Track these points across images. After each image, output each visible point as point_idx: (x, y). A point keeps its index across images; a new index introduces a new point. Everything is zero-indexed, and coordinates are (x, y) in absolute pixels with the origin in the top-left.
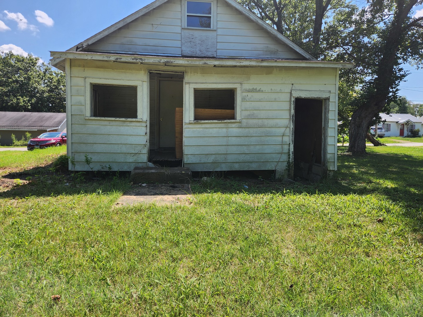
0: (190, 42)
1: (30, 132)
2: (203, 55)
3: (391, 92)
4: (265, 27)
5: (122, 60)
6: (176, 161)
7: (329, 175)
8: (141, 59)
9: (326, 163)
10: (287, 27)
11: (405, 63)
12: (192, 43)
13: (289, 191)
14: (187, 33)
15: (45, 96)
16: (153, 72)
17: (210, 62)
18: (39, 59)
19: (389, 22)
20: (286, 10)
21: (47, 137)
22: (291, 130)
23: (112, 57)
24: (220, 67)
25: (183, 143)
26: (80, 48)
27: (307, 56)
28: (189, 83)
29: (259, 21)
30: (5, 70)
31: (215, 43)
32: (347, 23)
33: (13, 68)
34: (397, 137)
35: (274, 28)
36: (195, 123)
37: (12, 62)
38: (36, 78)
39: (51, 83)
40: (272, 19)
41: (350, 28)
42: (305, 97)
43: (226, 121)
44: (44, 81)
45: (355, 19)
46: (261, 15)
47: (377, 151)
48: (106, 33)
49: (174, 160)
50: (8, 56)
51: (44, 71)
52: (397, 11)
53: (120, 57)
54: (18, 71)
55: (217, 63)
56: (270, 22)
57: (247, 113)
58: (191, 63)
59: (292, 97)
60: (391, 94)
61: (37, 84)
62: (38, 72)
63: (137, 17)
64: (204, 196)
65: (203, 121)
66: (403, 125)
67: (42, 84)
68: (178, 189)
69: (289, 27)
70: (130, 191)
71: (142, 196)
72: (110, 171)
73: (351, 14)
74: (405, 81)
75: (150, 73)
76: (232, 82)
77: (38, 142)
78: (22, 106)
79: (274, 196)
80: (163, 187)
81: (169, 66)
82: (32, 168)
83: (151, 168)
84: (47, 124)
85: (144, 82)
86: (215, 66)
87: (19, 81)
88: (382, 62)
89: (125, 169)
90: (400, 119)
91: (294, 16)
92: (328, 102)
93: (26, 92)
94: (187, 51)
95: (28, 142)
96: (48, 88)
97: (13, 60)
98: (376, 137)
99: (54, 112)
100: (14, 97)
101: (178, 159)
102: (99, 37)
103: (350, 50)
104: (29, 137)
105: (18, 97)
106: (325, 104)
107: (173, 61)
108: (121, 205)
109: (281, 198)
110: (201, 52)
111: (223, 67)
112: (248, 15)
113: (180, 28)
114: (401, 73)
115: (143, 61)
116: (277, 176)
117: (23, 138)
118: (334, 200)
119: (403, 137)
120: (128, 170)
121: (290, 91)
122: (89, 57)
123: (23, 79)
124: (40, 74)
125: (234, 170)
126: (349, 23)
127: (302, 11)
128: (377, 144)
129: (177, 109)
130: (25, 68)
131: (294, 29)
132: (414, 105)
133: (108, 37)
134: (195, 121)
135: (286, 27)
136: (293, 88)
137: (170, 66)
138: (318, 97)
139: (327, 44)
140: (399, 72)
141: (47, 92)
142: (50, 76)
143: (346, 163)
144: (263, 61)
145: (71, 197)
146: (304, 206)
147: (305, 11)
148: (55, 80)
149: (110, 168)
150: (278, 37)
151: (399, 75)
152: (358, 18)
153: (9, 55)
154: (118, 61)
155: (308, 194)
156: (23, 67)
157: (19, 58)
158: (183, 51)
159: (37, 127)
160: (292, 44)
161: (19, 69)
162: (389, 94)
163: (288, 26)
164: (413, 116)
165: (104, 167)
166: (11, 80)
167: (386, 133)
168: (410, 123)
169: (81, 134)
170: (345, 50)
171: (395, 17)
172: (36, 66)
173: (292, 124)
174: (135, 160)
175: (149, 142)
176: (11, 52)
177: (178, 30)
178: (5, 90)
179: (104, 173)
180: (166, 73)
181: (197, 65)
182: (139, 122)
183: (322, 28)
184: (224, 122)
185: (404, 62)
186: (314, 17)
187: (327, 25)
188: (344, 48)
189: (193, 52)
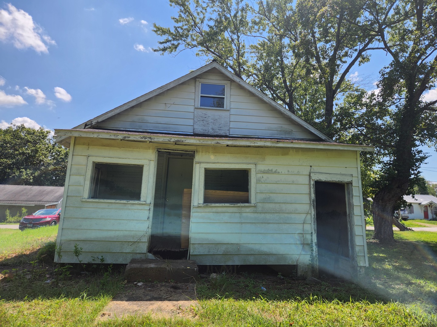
0: (203, 121)
1: (26, 207)
2: (215, 134)
3: (412, 174)
4: (278, 109)
5: (130, 139)
6: (180, 251)
7: (360, 272)
8: (150, 138)
9: (355, 257)
10: (299, 108)
11: (423, 146)
12: (205, 122)
13: (316, 297)
14: (200, 112)
15: (50, 168)
16: (162, 150)
17: (223, 141)
18: (50, 132)
19: (401, 105)
20: (297, 92)
21: (43, 214)
22: (313, 216)
23: (120, 135)
24: (233, 147)
25: (190, 230)
26: (88, 125)
27: (323, 137)
28: (199, 163)
29: (272, 103)
30: (14, 142)
31: (228, 122)
32: (358, 105)
33: (22, 140)
34: (422, 220)
35: (285, 108)
36: (204, 207)
37: (22, 135)
38: (44, 151)
39: (59, 156)
40: (284, 101)
41: (361, 109)
42: (325, 181)
43: (239, 205)
44: (52, 153)
45: (365, 102)
46: (273, 96)
47: (405, 238)
48: (118, 111)
49: (179, 250)
50: (19, 129)
51: (54, 143)
52: (408, 95)
53: (128, 136)
54: (27, 144)
55: (230, 143)
56: (282, 102)
57: (263, 196)
58: (203, 142)
59: (311, 180)
60: (413, 176)
61: (43, 157)
62: (48, 144)
63: (151, 97)
64: (212, 303)
65: (213, 205)
66: (426, 207)
67: (49, 157)
68: (181, 291)
69: (300, 108)
70: (121, 294)
71: (136, 302)
72: (103, 263)
73: (360, 97)
74: (426, 163)
75: (159, 152)
76: (246, 162)
77: (32, 220)
78: (24, 179)
79: (299, 305)
80: (163, 288)
81: (179, 145)
82: (14, 255)
83: (150, 261)
84: (47, 198)
85: (151, 161)
86: (227, 146)
87: (25, 153)
88: (398, 144)
89: (120, 261)
90: (422, 200)
91: (304, 98)
92: (351, 186)
93: (31, 165)
94: (199, 129)
95: (22, 220)
96: (55, 161)
97: (23, 133)
98: (400, 219)
99: (57, 186)
100: (17, 170)
101: (184, 249)
102: (110, 115)
103: (365, 131)
104: (24, 213)
105: (22, 170)
106: (348, 189)
107: (184, 140)
108: (108, 316)
109: (307, 307)
110: (213, 131)
111: (236, 147)
112: (262, 97)
113: (193, 107)
114: (421, 155)
115: (152, 140)
116: (299, 273)
117: (18, 214)
118: (373, 312)
119: (428, 220)
120: (124, 263)
121: (308, 174)
122: (95, 136)
123: (30, 152)
124: (49, 147)
125: (248, 264)
126: (360, 105)
127: (312, 93)
128: (403, 228)
129: (185, 190)
130: (35, 140)
131: (305, 109)
132: (433, 185)
133: (119, 114)
134: (205, 204)
135: (297, 107)
136: (312, 171)
137: (181, 145)
138: (339, 181)
139: (341, 124)
140: (418, 154)
141: (53, 165)
142: (58, 149)
143: (375, 254)
144: (278, 142)
145: (48, 303)
146: (338, 321)
147: (316, 94)
148: (63, 153)
149: (102, 260)
150: (292, 118)
151: (419, 157)
152: (368, 101)
153: (21, 128)
154: (125, 139)
155: (340, 303)
156: (33, 139)
157: (30, 130)
158: (195, 129)
159: (35, 202)
160: (306, 125)
161: (28, 141)
162: (411, 176)
163: (300, 106)
164: (434, 196)
165: (95, 259)
166: (17, 152)
167: (410, 216)
168: (433, 205)
169: (75, 218)
170: (359, 131)
171: (406, 101)
172: (46, 139)
173: (313, 210)
174: (132, 251)
175: (151, 227)
176: (23, 125)
177: (192, 109)
178: (9, 162)
179: (95, 266)
180: (175, 151)
181: (209, 144)
182: (142, 204)
183: (334, 110)
184: (237, 205)
185: (422, 144)
186: (325, 99)
187: (338, 107)
188: (358, 129)
189: (206, 131)
